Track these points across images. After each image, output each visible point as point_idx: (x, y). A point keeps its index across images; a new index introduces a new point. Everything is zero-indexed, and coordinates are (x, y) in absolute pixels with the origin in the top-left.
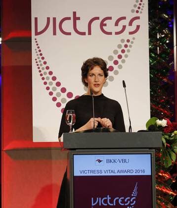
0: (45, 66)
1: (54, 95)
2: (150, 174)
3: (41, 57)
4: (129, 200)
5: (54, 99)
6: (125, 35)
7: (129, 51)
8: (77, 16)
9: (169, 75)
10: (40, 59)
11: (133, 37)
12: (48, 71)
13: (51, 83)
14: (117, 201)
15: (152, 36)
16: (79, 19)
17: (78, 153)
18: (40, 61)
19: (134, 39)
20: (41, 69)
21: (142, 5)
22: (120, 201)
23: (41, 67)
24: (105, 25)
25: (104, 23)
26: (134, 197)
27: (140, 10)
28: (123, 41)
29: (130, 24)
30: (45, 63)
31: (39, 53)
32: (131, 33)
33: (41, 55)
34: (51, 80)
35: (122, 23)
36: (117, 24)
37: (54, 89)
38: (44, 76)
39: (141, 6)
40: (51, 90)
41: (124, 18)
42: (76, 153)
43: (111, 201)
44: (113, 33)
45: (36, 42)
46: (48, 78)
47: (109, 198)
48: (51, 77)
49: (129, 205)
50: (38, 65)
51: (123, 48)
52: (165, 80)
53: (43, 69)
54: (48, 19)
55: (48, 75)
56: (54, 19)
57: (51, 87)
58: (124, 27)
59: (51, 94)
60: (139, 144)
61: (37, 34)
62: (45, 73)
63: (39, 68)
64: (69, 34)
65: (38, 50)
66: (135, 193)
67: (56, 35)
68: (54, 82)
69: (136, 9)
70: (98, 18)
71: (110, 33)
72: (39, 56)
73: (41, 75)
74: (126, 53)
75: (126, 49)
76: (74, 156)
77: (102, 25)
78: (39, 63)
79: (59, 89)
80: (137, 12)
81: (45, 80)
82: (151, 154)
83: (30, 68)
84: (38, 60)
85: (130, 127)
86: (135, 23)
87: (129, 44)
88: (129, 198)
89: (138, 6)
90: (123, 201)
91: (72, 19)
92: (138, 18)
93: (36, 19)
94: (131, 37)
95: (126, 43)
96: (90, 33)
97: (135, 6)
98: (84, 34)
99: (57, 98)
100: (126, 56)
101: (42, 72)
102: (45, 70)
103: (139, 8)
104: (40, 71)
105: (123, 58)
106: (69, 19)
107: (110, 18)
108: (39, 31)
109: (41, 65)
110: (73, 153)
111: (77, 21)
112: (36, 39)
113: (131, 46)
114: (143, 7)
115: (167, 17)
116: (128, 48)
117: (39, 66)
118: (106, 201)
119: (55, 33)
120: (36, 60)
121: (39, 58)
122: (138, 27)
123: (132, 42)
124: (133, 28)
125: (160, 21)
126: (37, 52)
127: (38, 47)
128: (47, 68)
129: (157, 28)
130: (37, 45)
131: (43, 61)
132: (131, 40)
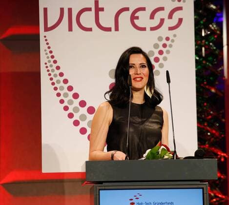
0: (57, 72)
1: (70, 111)
3: (52, 60)
5: (71, 116)
6: (164, 31)
7: (168, 52)
8: (100, 6)
9: (217, 83)
10: (52, 63)
11: (174, 34)
12: (62, 79)
13: (66, 95)
15: (197, 33)
16: (102, 9)
17: (106, 188)
18: (51, 66)
19: (175, 36)
20: (52, 76)
23: (52, 74)
24: (137, 18)
25: (136, 15)
28: (160, 39)
29: (170, 17)
30: (58, 68)
31: (50, 55)
32: (171, 29)
33: (53, 57)
34: (66, 90)
35: (159, 16)
36: (152, 17)
37: (71, 102)
38: (56, 85)
40: (66, 104)
41: (162, 9)
42: (103, 188)
44: (148, 29)
45: (46, 40)
46: (62, 88)
48: (66, 86)
50: (48, 71)
51: (161, 48)
53: (55, 76)
54: (62, 10)
55: (62, 84)
56: (70, 10)
57: (66, 100)
58: (162, 21)
59: (66, 108)
61: (47, 29)
62: (58, 82)
63: (50, 75)
64: (90, 30)
65: (48, 51)
68: (71, 94)
70: (127, 9)
71: (144, 29)
72: (50, 59)
73: (53, 84)
74: (165, 54)
75: (164, 50)
77: (133, 18)
78: (49, 68)
79: (76, 102)
81: (58, 91)
82: (203, 188)
84: (48, 65)
87: (168, 43)
91: (93, 9)
92: (180, 8)
94: (170, 34)
95: (164, 41)
96: (117, 29)
98: (109, 29)
99: (74, 114)
100: (165, 59)
101: (55, 80)
102: (59, 78)
104: (51, 79)
105: (161, 61)
106: (89, 9)
107: (143, 9)
109: (53, 71)
110: (98, 188)
111: (100, 13)
112: (45, 37)
113: (171, 46)
116: (168, 48)
117: (50, 72)
119: (70, 29)
120: (46, 64)
121: (49, 61)
122: (180, 20)
123: (173, 41)
124: (174, 22)
125: (205, 14)
126: (47, 54)
127: (49, 48)
128: (61, 75)
129: (202, 22)
130: (47, 44)
131: (55, 66)
132: (171, 38)
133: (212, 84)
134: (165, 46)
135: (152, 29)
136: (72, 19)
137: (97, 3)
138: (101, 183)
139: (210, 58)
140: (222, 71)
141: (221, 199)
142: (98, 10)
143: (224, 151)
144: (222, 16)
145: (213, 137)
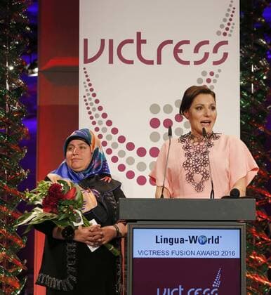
0: (96, 106)
1: (109, 146)
2: (239, 257)
3: (91, 93)
4: (209, 292)
6: (207, 65)
7: (212, 88)
9: (266, 121)
10: (91, 96)
11: (218, 69)
12: (100, 113)
13: (104, 130)
14: (192, 293)
15: (244, 68)
16: (145, 42)
17: (140, 226)
18: (90, 99)
19: (219, 71)
20: (90, 110)
21: (232, 25)
22: (196, 293)
23: (91, 108)
24: (181, 51)
25: (180, 48)
26: (215, 288)
27: (228, 32)
28: (204, 73)
29: (215, 51)
30: (97, 101)
31: (89, 88)
32: (215, 63)
33: (92, 90)
34: (104, 125)
35: (203, 49)
36: (196, 50)
37: (109, 137)
38: (95, 119)
39: (230, 27)
40: (104, 139)
41: (207, 42)
42: (137, 226)
44: (192, 63)
45: (85, 72)
47: (181, 289)
48: (105, 121)
50: (87, 104)
51: (205, 83)
52: (261, 129)
53: (94, 109)
54: (103, 41)
55: (100, 118)
56: (111, 42)
57: (104, 135)
58: (207, 55)
61: (86, 61)
62: (97, 116)
63: (88, 108)
64: (131, 62)
65: (87, 83)
66: (217, 283)
67: (112, 63)
68: (109, 129)
69: (223, 30)
70: (171, 42)
72: (89, 92)
73: (92, 118)
75: (208, 85)
76: (135, 230)
77: (177, 51)
78: (88, 102)
79: (115, 138)
80: (225, 34)
81: (97, 125)
82: (240, 229)
83: (76, 108)
84: (87, 98)
85: (213, 191)
86: (222, 50)
87: (212, 78)
88: (209, 289)
89: (227, 26)
90: (200, 294)
91: (135, 42)
92: (226, 43)
93: (86, 41)
94: (215, 69)
95: (209, 76)
96: (159, 62)
97: (222, 26)
98: (151, 63)
99: (113, 150)
101: (93, 114)
102: (97, 112)
103: (227, 29)
104: (90, 113)
106: (131, 41)
107: (187, 42)
108: (89, 57)
109: (92, 104)
110: (133, 226)
111: (142, 45)
112: (84, 69)
113: (215, 81)
114: (232, 27)
115: (265, 43)
116: (212, 83)
117: (89, 106)
120: (84, 97)
121: (88, 95)
122: (226, 55)
123: (217, 76)
124: (219, 56)
125: (256, 49)
126: (85, 87)
127: (88, 80)
128: (100, 108)
129: (251, 58)
130: (87, 76)
131: (94, 99)
132: (216, 73)
134: (209, 81)
135: (196, 63)
136: (113, 50)
137: (139, 34)
138: (135, 221)
139: (259, 95)
141: (267, 242)
142: (140, 41)
145: (260, 178)
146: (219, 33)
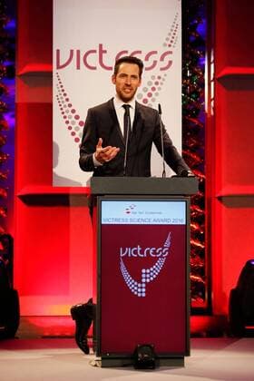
0: (67, 103)
3: (63, 93)
4: (161, 251)
6: (156, 71)
7: (159, 89)
8: (104, 49)
10: (62, 96)
11: (165, 73)
12: (70, 109)
13: (73, 123)
14: (148, 252)
16: (105, 52)
18: (62, 98)
19: (165, 75)
20: (62, 107)
21: (175, 38)
22: (151, 252)
23: (63, 105)
26: (166, 247)
27: (172, 44)
28: (153, 77)
29: (162, 59)
30: (67, 100)
31: (61, 89)
32: (162, 69)
33: (63, 91)
34: (73, 119)
35: (152, 58)
36: (147, 59)
38: (65, 114)
39: (174, 40)
40: (73, 130)
41: (155, 52)
42: (104, 199)
43: (142, 252)
45: (58, 76)
46: (70, 117)
47: (139, 249)
48: (73, 115)
49: (161, 257)
50: (59, 102)
51: (154, 85)
53: (65, 106)
54: (72, 51)
55: (70, 113)
56: (78, 52)
57: (73, 127)
58: (155, 62)
59: (73, 134)
60: (172, 190)
61: (59, 67)
62: (67, 112)
63: (60, 105)
64: (95, 68)
65: (59, 85)
66: (167, 244)
67: (79, 69)
68: (77, 122)
69: (169, 43)
70: (126, 52)
72: (61, 92)
73: (63, 113)
74: (157, 91)
75: (157, 87)
76: (102, 202)
78: (60, 100)
80: (170, 46)
81: (67, 119)
82: (186, 201)
83: (50, 106)
84: (59, 97)
85: (164, 172)
86: (167, 58)
87: (160, 81)
88: (161, 249)
89: (171, 39)
90: (155, 252)
91: (98, 51)
92: (171, 53)
93: (58, 51)
94: (162, 74)
95: (157, 80)
97: (167, 39)
98: (110, 69)
100: (157, 94)
101: (64, 110)
102: (68, 108)
103: (172, 42)
104: (62, 109)
105: (153, 96)
106: (95, 51)
107: (140, 52)
108: (61, 64)
109: (63, 102)
110: (100, 199)
111: (104, 55)
112: (57, 74)
113: (162, 84)
114: (176, 40)
116: (159, 85)
117: (61, 103)
118: (135, 252)
119: (78, 67)
120: (57, 96)
121: (60, 94)
122: (170, 62)
123: (164, 80)
124: (165, 63)
126: (58, 88)
127: (60, 83)
128: (70, 105)
130: (59, 79)
131: (64, 98)
132: (163, 76)
133: (194, 116)
134: (157, 83)
135: (147, 69)
136: (80, 59)
137: (101, 46)
138: (103, 195)
139: (194, 96)
140: (204, 106)
141: (199, 212)
142: (102, 52)
143: (203, 174)
144: (204, 60)
146: (165, 45)
